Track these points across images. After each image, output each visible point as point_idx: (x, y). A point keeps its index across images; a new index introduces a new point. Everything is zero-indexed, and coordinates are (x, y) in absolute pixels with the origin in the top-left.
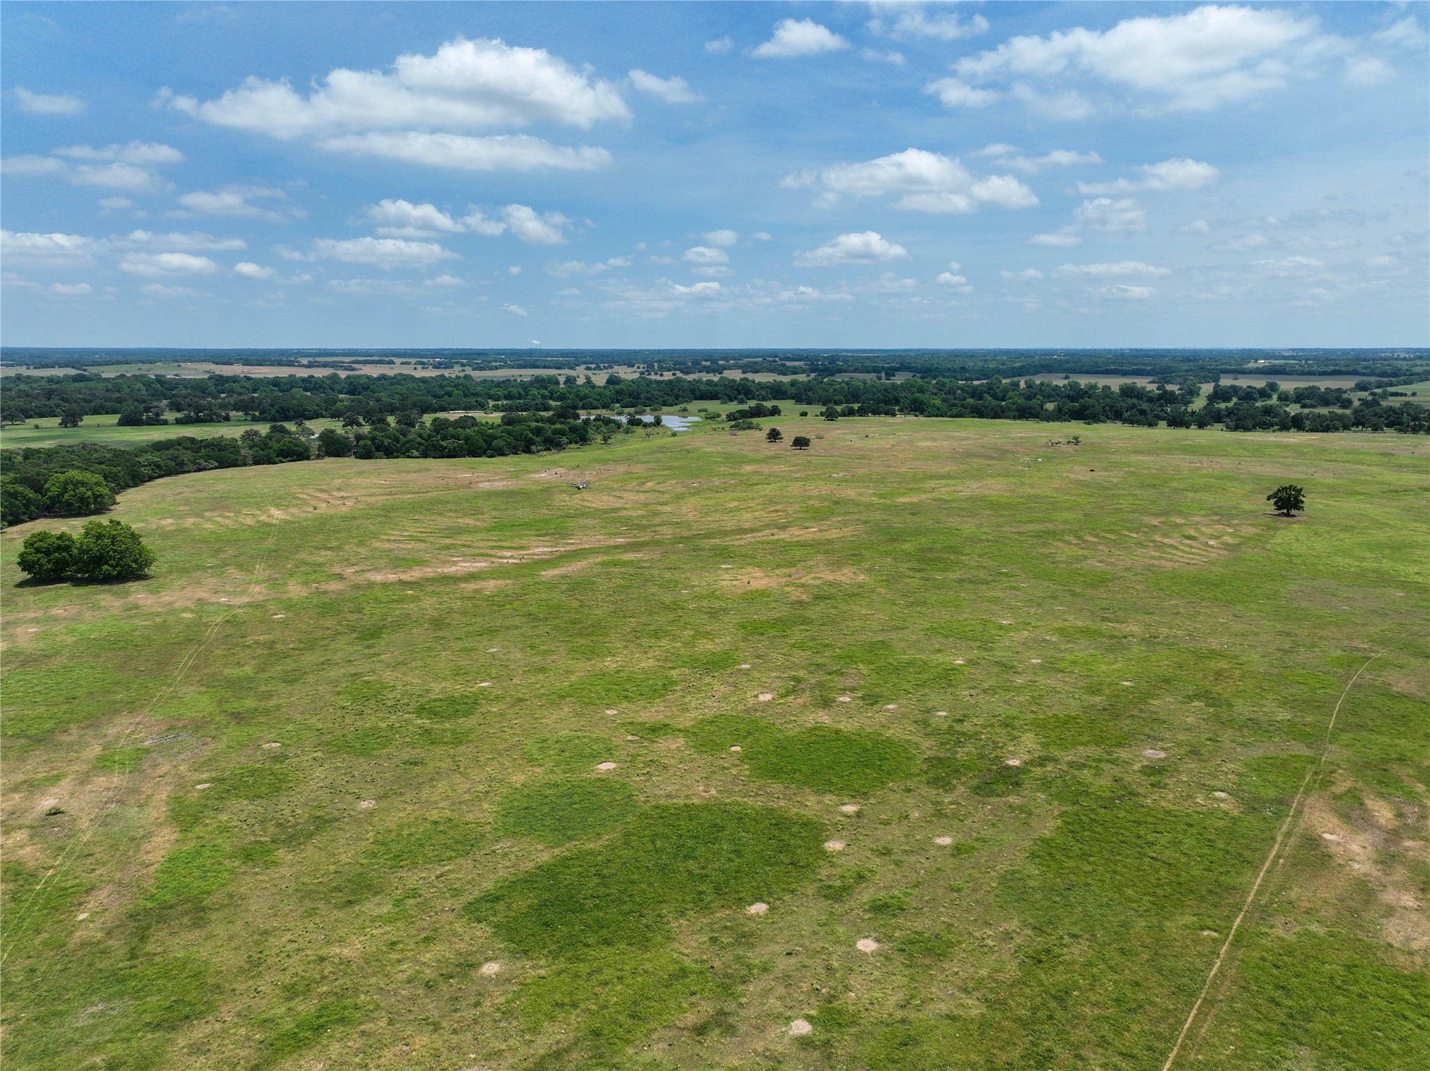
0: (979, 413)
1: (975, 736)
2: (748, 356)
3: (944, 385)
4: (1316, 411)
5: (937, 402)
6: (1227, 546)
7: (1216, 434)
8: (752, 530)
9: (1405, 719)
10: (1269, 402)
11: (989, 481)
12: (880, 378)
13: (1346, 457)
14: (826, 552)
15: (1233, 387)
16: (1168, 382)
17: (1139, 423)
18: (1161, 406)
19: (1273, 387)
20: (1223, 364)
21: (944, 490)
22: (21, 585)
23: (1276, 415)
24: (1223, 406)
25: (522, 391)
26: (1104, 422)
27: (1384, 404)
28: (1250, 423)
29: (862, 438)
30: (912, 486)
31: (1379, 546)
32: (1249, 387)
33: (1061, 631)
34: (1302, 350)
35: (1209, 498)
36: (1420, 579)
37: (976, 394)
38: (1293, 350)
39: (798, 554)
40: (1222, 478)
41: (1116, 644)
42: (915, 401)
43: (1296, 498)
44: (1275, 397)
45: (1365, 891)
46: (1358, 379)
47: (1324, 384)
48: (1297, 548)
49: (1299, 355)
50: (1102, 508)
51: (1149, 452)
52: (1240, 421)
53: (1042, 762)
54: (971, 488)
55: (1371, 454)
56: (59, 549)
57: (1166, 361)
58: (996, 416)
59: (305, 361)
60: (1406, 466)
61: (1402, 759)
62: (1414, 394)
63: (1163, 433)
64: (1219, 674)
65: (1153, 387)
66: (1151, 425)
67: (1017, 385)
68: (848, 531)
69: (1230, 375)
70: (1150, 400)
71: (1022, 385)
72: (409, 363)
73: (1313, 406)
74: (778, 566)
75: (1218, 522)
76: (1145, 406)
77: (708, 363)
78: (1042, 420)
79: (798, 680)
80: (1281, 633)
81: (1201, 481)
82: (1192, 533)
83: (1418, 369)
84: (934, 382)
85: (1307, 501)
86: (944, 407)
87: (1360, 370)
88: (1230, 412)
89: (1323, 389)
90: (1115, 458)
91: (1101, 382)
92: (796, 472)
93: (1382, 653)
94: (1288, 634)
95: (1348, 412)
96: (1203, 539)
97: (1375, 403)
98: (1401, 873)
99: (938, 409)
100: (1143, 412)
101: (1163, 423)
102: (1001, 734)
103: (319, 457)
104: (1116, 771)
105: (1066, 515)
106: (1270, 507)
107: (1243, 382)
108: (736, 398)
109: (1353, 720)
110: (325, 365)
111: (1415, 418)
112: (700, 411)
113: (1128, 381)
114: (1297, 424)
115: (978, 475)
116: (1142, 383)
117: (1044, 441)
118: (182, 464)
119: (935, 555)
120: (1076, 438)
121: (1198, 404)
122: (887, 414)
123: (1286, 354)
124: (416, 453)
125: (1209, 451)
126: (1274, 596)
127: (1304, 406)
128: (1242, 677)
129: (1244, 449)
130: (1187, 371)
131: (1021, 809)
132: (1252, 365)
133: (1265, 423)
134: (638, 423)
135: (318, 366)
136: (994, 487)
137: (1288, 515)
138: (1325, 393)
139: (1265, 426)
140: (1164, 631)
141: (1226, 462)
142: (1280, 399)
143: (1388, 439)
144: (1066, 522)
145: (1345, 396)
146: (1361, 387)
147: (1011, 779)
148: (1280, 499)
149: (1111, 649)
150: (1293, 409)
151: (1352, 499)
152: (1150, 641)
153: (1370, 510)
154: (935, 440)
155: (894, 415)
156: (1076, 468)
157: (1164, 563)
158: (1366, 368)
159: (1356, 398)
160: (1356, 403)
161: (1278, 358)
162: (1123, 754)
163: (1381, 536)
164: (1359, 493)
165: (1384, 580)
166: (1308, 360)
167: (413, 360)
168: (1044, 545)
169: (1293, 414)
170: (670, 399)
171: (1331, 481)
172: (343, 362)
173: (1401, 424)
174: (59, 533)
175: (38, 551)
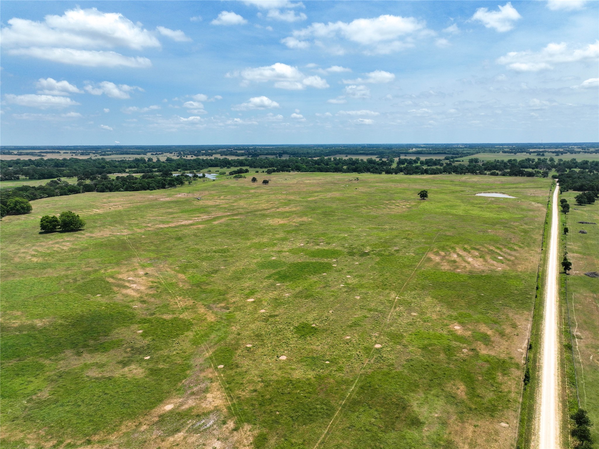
0: (321, 170)
1: (356, 248)
2: (219, 148)
3: (304, 160)
4: (432, 167)
5: (305, 166)
6: (408, 208)
7: (401, 176)
8: (268, 209)
9: (449, 239)
10: (417, 165)
11: (334, 193)
12: (277, 157)
13: (440, 182)
14: (295, 214)
15: (405, 159)
16: (383, 158)
17: (376, 173)
18: (382, 166)
19: (418, 159)
20: (401, 150)
21: (322, 196)
22: (41, 233)
23: (420, 169)
24: (402, 166)
25: (135, 165)
26: (364, 173)
27: (453, 164)
28: (411, 172)
29: (285, 180)
30: (310, 195)
31: (447, 206)
32: (410, 159)
33: (369, 228)
34: (428, 144)
35: (402, 195)
36: (456, 213)
37: (316, 163)
38: (424, 144)
39: (288, 214)
40: (405, 190)
41: (384, 230)
42: (296, 166)
43: (426, 194)
44: (419, 162)
45: (438, 264)
46: (446, 155)
47: (434, 158)
48: (426, 207)
49: (427, 146)
50: (371, 199)
51: (381, 182)
52: (409, 171)
53: (373, 251)
54: (329, 195)
55: (448, 181)
56: (54, 221)
57: (381, 150)
58: (327, 171)
59: (16, 152)
60: (457, 185)
61: (447, 246)
62: (463, 161)
63: (384, 176)
64: (409, 234)
65: (377, 160)
66: (380, 173)
67: (330, 159)
68: (298, 208)
69: (404, 155)
70: (378, 164)
71: (332, 159)
72: (68, 153)
73: (431, 166)
74: (284, 218)
75: (405, 202)
76: (377, 167)
77: (204, 152)
78: (343, 172)
79: (308, 241)
80: (422, 226)
81: (398, 191)
82: (398, 205)
83: (465, 152)
84: (300, 158)
85: (429, 195)
86: (307, 168)
87: (446, 152)
88: (405, 168)
89: (434, 160)
90: (371, 184)
91: (360, 158)
92: (270, 192)
93: (446, 228)
94: (424, 226)
95: (442, 168)
96: (401, 206)
97: (450, 164)
98: (444, 261)
99: (305, 169)
100: (377, 169)
101: (384, 173)
102: (362, 248)
103: (83, 192)
104: (389, 251)
105: (361, 201)
106: (419, 197)
107: (408, 158)
108: (226, 166)
109: (438, 240)
110: (27, 154)
111: (462, 169)
112: (216, 171)
113: (369, 157)
114: (426, 172)
115: (330, 191)
116: (374, 158)
117: (347, 180)
118: (35, 196)
119: (328, 213)
120: (357, 178)
121: (394, 166)
122: (287, 171)
123: (423, 146)
124: (122, 190)
125: (400, 181)
126: (420, 218)
127: (428, 166)
128: (414, 234)
129: (410, 180)
130: (389, 153)
131: (371, 258)
132: (411, 151)
133: (416, 172)
134: (197, 176)
135: (24, 155)
136: (336, 194)
137: (424, 199)
138: (435, 161)
139: (416, 173)
140: (395, 227)
141: (405, 185)
142: (420, 163)
143: (453, 177)
144: (362, 203)
145: (441, 162)
146: (447, 159)
147: (368, 254)
148: (421, 194)
149: (382, 231)
150: (425, 167)
151: (442, 194)
152: (392, 229)
153: (446, 197)
154: (310, 180)
155: (290, 172)
156: (360, 188)
157: (391, 212)
158: (449, 151)
159: (445, 162)
160: (445, 165)
161: (419, 148)
162: (390, 249)
163: (448, 204)
164: (444, 193)
165: (448, 214)
166: (429, 148)
167: (69, 151)
168: (358, 209)
169: (425, 168)
170: (201, 167)
171: (436, 189)
172: (35, 153)
173: (457, 171)
174: (52, 216)
175: (47, 222)
